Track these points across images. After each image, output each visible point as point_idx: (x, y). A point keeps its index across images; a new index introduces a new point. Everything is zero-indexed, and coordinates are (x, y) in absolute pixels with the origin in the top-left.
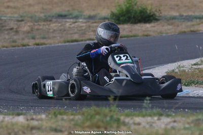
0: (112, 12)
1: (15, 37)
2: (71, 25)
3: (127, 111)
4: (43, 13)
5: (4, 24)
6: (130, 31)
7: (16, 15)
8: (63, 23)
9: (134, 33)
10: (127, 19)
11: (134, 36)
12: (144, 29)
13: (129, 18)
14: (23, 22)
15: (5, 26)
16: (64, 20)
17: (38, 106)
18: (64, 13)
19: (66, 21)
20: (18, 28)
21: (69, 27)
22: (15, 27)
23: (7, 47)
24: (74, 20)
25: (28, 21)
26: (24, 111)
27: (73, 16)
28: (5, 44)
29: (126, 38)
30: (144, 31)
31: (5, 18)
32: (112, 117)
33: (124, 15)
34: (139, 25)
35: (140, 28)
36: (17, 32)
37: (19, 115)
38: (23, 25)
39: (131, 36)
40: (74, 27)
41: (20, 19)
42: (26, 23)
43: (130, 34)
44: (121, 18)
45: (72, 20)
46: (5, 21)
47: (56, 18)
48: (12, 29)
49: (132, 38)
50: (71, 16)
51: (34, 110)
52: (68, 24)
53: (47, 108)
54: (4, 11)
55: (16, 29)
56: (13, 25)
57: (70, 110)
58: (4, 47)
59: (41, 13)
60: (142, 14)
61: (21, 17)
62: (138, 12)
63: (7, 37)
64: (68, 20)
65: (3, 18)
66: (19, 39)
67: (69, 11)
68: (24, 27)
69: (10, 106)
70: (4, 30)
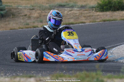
0: (98, 3)
1: (28, 21)
2: (68, 12)
3: (109, 74)
4: (48, 4)
5: (20, 12)
6: (111, 17)
7: (29, 6)
8: (63, 11)
9: (114, 18)
10: (109, 8)
11: (114, 20)
12: (121, 15)
13: (111, 7)
14: (34, 11)
15: (21, 13)
16: (63, 9)
17: (45, 71)
18: (63, 4)
19: (65, 10)
20: (30, 14)
21: (67, 14)
22: (28, 14)
23: (22, 29)
24: (71, 9)
25: (38, 10)
26: (34, 75)
27: (70, 6)
28: (21, 26)
29: (108, 22)
30: (121, 17)
31: (21, 8)
32: (98, 79)
33: (107, 5)
34: (117, 12)
35: (118, 14)
36: (29, 17)
37: (30, 77)
38: (34, 12)
39: (112, 20)
40: (70, 14)
41: (32, 8)
42: (36, 11)
43: (112, 19)
44: (105, 7)
45: (69, 9)
46: (21, 9)
47: (58, 7)
48: (26, 15)
49: (113, 21)
50: (68, 6)
51: (42, 73)
52: (66, 12)
53: (51, 72)
54: (20, 3)
55: (29, 15)
56: (26, 12)
57: (68, 74)
58: (20, 28)
59: (47, 3)
60: (120, 4)
61: (33, 6)
62: (117, 3)
63: (22, 21)
64: (66, 9)
65: (19, 7)
66: (31, 23)
67: (66, 2)
68: (35, 14)
69: (25, 71)
70: (21, 16)
